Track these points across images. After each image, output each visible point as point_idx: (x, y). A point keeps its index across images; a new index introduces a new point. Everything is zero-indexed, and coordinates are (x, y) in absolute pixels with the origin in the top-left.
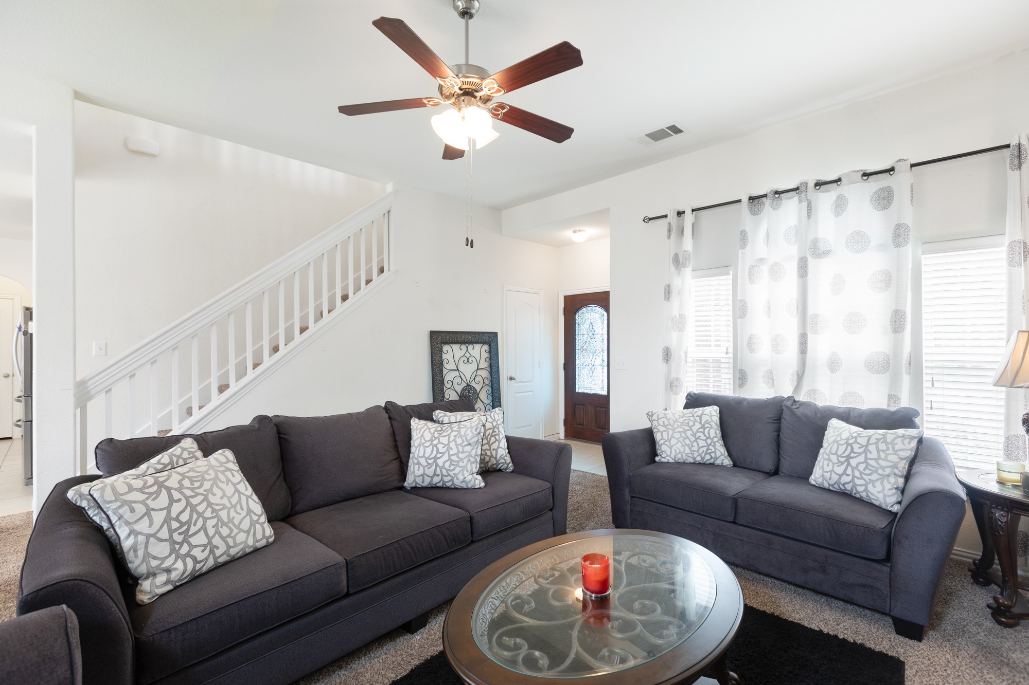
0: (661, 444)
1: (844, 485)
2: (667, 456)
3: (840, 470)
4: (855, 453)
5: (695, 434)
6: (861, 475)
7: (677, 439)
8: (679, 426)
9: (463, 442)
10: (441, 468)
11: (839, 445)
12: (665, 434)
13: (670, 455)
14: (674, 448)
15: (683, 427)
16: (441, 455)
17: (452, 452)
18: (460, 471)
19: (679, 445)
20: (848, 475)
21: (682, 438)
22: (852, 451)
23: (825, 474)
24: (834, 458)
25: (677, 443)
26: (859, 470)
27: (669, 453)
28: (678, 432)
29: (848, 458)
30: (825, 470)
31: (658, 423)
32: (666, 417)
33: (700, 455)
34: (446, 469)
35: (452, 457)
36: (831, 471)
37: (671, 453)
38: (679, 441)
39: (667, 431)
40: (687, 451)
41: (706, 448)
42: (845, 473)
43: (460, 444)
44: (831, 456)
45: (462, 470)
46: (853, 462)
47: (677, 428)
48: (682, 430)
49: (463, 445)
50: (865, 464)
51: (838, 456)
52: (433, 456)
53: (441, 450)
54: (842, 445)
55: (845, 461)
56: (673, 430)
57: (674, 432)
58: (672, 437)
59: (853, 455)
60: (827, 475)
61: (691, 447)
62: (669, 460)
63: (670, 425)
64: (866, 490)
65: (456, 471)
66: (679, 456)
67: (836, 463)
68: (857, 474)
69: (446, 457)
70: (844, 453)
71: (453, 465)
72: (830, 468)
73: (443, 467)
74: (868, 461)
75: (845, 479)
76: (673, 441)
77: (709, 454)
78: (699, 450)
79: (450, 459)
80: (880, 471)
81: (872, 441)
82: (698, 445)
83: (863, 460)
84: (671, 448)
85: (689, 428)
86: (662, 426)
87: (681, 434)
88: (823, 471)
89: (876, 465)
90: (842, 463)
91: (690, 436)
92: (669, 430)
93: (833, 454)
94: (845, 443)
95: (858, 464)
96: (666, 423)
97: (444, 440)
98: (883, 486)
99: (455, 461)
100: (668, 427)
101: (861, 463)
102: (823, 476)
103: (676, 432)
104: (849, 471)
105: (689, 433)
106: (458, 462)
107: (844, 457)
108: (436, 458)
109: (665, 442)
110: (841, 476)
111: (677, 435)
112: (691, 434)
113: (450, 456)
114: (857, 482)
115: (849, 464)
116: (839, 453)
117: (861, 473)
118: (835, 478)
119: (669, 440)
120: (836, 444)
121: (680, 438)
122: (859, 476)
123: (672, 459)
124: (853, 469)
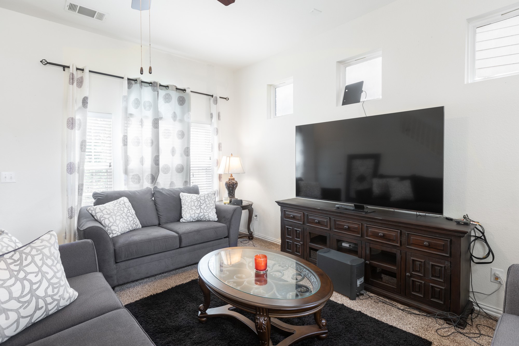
0: (111, 226)
1: (200, 217)
2: (117, 232)
3: (198, 211)
4: (202, 203)
5: (127, 214)
6: (206, 211)
7: (119, 220)
8: (117, 212)
9: (53, 261)
10: (44, 299)
11: (194, 202)
12: (111, 219)
13: (119, 231)
14: (119, 225)
15: (119, 212)
16: (38, 285)
17: (49, 276)
18: (64, 291)
19: (121, 223)
20: (202, 213)
21: (122, 219)
22: (201, 203)
23: (191, 215)
24: (194, 208)
25: (120, 222)
26: (205, 209)
27: (117, 230)
28: (118, 216)
29: (200, 206)
30: (191, 214)
31: (103, 213)
32: (106, 209)
33: (131, 226)
34: (50, 296)
35: (51, 281)
36: (194, 213)
37: (119, 229)
38: (120, 221)
39: (111, 217)
40: (126, 225)
41: (133, 221)
42: (200, 212)
43: (52, 265)
44: (192, 207)
45: (65, 288)
46: (202, 207)
47: (117, 213)
48: (120, 214)
49: (55, 264)
50: (206, 207)
51: (196, 207)
52: (27, 290)
53: (35, 280)
54: (196, 202)
55: (199, 207)
56: (115, 215)
57: (116, 216)
58: (116, 220)
59: (201, 204)
60: (193, 215)
61: (127, 223)
62: (118, 234)
63: (111, 212)
64: (208, 216)
65: (60, 293)
66: (123, 230)
67: (196, 209)
68: (205, 211)
69: (45, 284)
70: (198, 205)
71: (56, 288)
72: (194, 212)
73: (47, 295)
74: (207, 205)
75: (201, 214)
76: (118, 222)
77: (135, 224)
78: (130, 223)
79: (50, 284)
80: (211, 208)
81: (206, 197)
82: (129, 220)
83: (205, 205)
84: (117, 226)
85: (123, 212)
86: (106, 214)
87: (120, 216)
88: (190, 214)
89: (210, 206)
90: (198, 209)
91: (125, 216)
92: (113, 216)
93: (193, 206)
94: (196, 201)
95: (204, 207)
96: (109, 212)
97: (32, 268)
98: (213, 213)
99: (56, 284)
100: (111, 214)
101: (205, 206)
102: (191, 216)
103: (117, 216)
104: (202, 211)
105: (124, 214)
106: (59, 282)
107: (198, 206)
108: (32, 292)
109: (113, 224)
110: (199, 214)
111: (118, 218)
112: (125, 215)
113: (48, 280)
114: (205, 214)
115: (201, 208)
116: (196, 205)
117: (206, 210)
118: (197, 215)
119: (115, 222)
120: (193, 202)
121: (120, 219)
122: (206, 212)
123: (120, 233)
124: (203, 209)
